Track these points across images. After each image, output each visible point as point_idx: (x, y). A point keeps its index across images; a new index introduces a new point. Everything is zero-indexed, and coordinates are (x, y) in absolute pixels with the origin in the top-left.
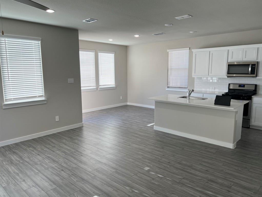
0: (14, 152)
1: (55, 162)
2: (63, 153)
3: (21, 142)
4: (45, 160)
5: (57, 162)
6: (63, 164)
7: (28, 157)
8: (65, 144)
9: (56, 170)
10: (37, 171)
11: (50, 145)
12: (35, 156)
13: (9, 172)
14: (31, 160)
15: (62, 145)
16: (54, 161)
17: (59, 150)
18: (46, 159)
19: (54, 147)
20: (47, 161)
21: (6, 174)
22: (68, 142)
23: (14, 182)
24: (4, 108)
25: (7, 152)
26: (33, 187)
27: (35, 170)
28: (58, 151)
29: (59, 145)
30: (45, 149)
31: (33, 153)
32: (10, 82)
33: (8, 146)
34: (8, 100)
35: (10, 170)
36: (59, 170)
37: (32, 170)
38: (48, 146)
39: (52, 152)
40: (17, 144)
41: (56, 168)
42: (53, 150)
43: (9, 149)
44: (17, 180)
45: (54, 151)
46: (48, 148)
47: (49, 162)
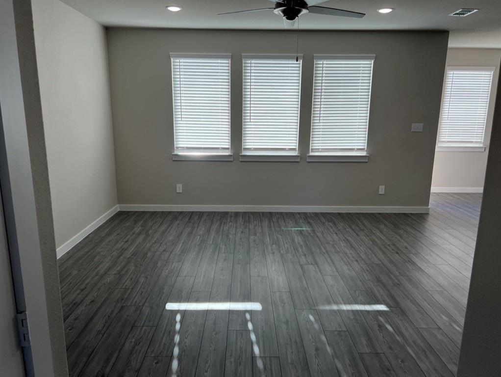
0: (309, 222)
1: (353, 249)
2: (370, 242)
3: (322, 213)
4: (341, 243)
5: (355, 249)
6: (362, 255)
7: (322, 233)
8: (381, 232)
9: (349, 258)
10: (324, 251)
11: (358, 226)
12: (331, 234)
13: (293, 241)
14: (323, 237)
15: (375, 230)
16: (352, 246)
17: (368, 236)
18: (343, 241)
19: (363, 230)
20: (342, 244)
21: (289, 242)
22: (387, 229)
23: (294, 252)
24: (308, 161)
25: (301, 220)
26: (312, 266)
27: (323, 249)
28: (365, 236)
29: (370, 229)
30: (348, 230)
31: (331, 230)
32: (321, 124)
33: (305, 214)
34: (314, 150)
35: (296, 240)
36: (352, 259)
37: (320, 248)
38: (353, 227)
39: (355, 235)
40: (316, 214)
41: (350, 255)
42: (358, 233)
43: (305, 217)
44: (298, 252)
45: (358, 235)
46: (353, 230)
47: (344, 246)
